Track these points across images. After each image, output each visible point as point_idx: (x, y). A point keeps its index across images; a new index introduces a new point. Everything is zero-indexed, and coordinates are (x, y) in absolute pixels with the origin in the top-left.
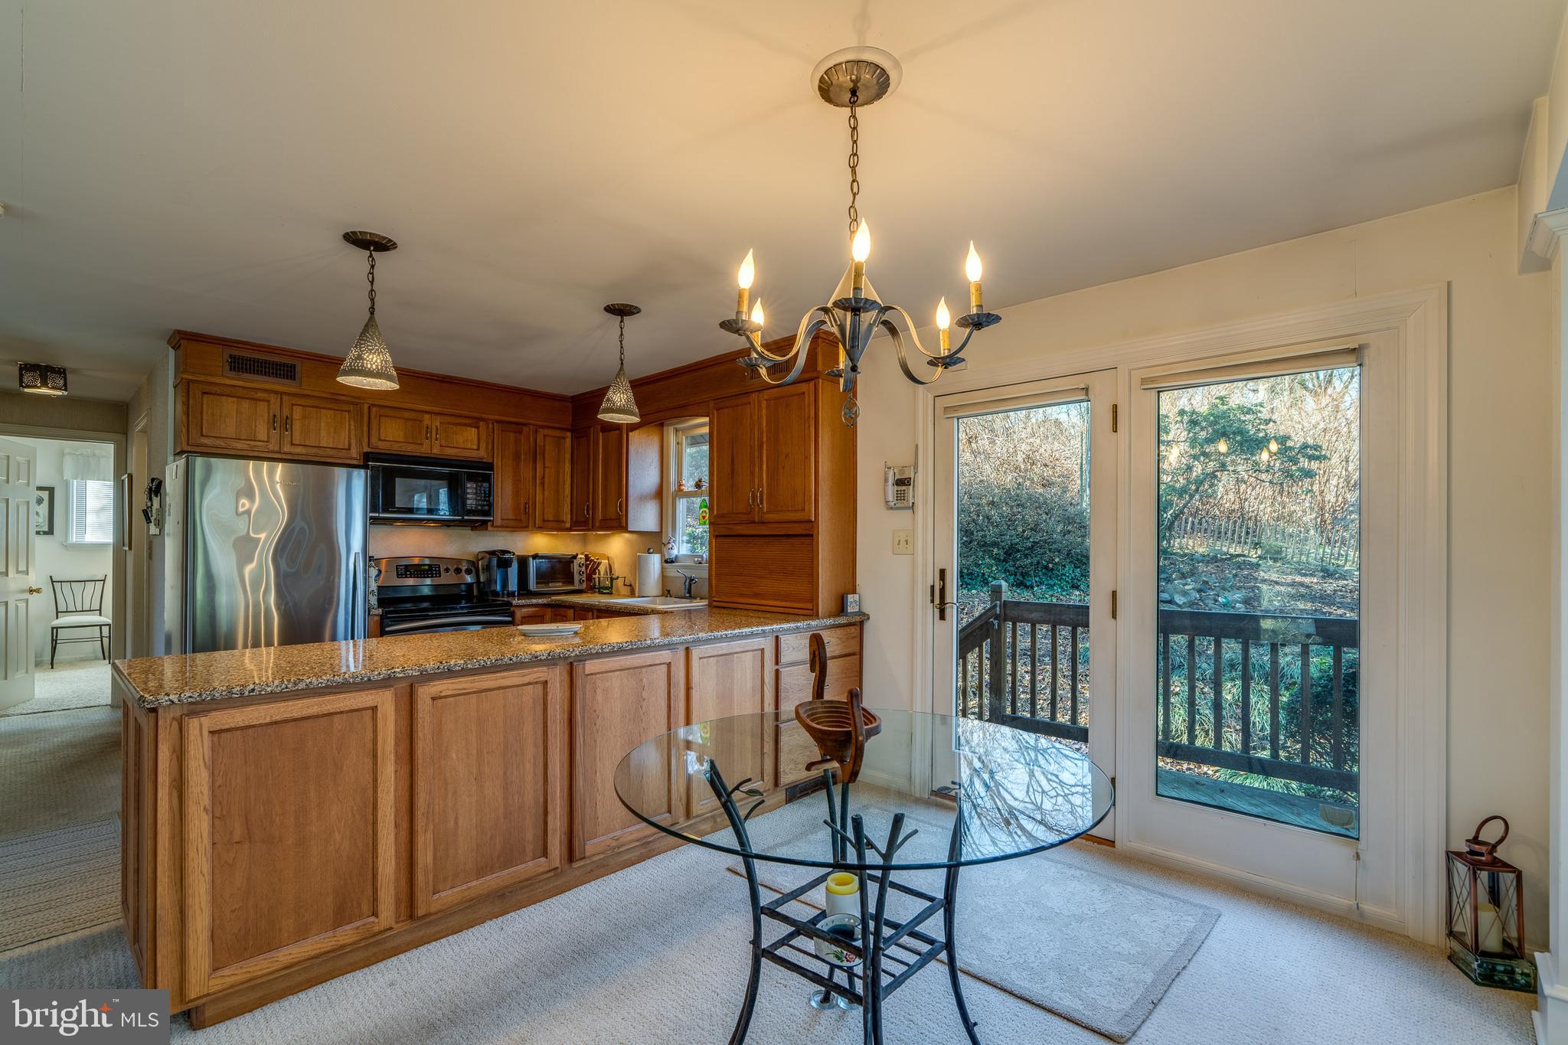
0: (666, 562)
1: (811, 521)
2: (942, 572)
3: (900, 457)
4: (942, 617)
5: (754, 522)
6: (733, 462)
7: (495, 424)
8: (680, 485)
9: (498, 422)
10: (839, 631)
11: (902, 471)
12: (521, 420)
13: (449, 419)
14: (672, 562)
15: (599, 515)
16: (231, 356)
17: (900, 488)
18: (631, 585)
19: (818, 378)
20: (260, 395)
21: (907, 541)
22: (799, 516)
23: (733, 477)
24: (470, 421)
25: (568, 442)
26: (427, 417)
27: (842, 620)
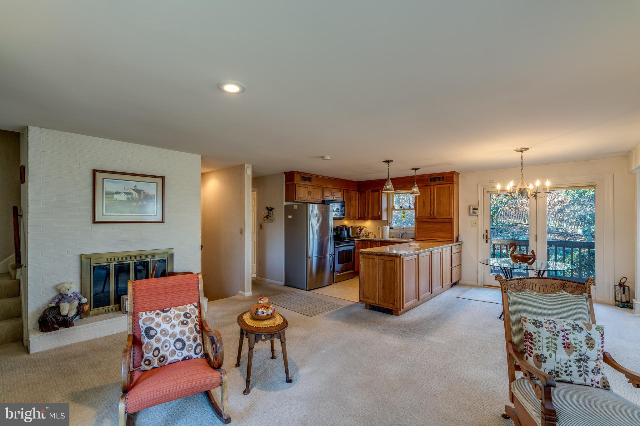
0: (390, 228)
1: (452, 219)
2: (487, 231)
3: (474, 203)
4: (487, 241)
5: (432, 218)
6: (424, 203)
7: (344, 191)
8: (394, 207)
9: (345, 190)
10: (459, 246)
11: (475, 206)
12: (348, 189)
13: (336, 190)
14: (392, 228)
15: (371, 215)
16: (302, 177)
17: (474, 210)
18: (374, 235)
19: (454, 183)
20: (307, 186)
21: (476, 224)
22: (448, 217)
23: (424, 206)
24: (339, 190)
25: (357, 194)
26: (333, 189)
27: (459, 243)
